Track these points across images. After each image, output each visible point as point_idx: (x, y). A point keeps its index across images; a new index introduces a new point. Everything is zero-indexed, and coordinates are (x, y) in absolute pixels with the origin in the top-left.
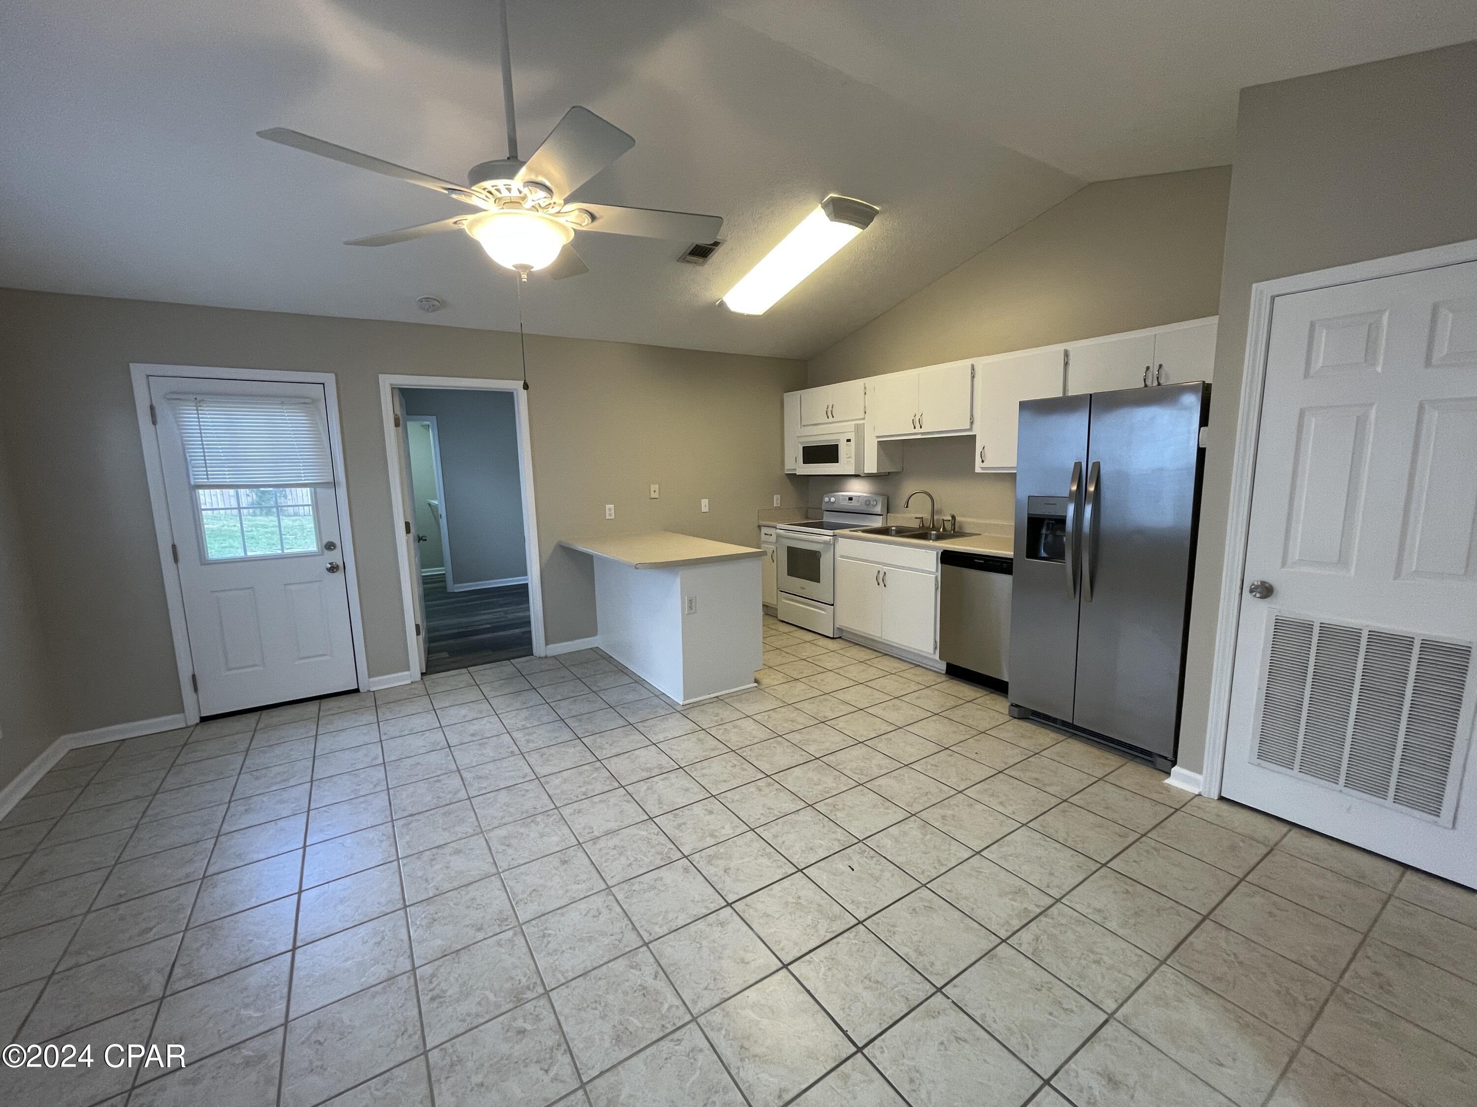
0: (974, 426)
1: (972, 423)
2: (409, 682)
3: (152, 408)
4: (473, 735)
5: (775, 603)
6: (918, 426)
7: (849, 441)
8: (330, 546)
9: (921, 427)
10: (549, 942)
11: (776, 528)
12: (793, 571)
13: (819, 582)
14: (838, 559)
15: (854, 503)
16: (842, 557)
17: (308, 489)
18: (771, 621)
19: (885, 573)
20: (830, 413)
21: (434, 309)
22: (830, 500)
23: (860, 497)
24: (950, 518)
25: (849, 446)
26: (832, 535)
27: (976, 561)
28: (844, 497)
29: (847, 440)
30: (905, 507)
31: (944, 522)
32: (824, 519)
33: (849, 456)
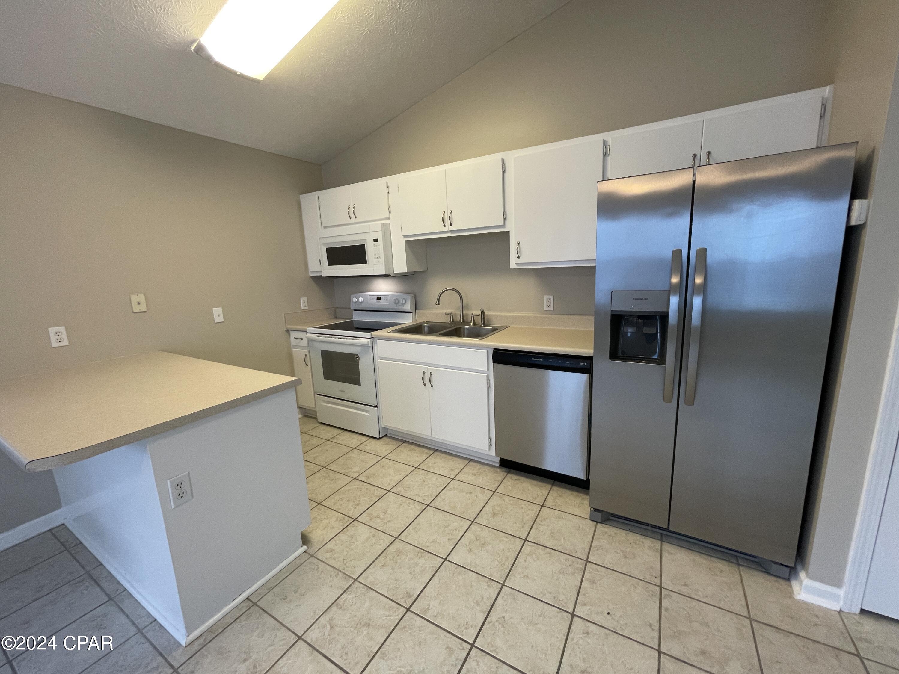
0: (507, 222)
1: (505, 219)
5: (314, 406)
6: (447, 223)
7: (376, 240)
9: (451, 225)
11: (306, 331)
12: (329, 374)
13: (360, 385)
14: (378, 361)
15: (382, 302)
16: (382, 358)
18: (312, 425)
19: (431, 374)
20: (352, 212)
22: (358, 300)
23: (388, 296)
24: (480, 313)
25: (376, 246)
26: (370, 337)
27: (534, 359)
28: (372, 297)
29: (374, 240)
30: (436, 304)
31: (473, 317)
32: (353, 318)
33: (378, 256)
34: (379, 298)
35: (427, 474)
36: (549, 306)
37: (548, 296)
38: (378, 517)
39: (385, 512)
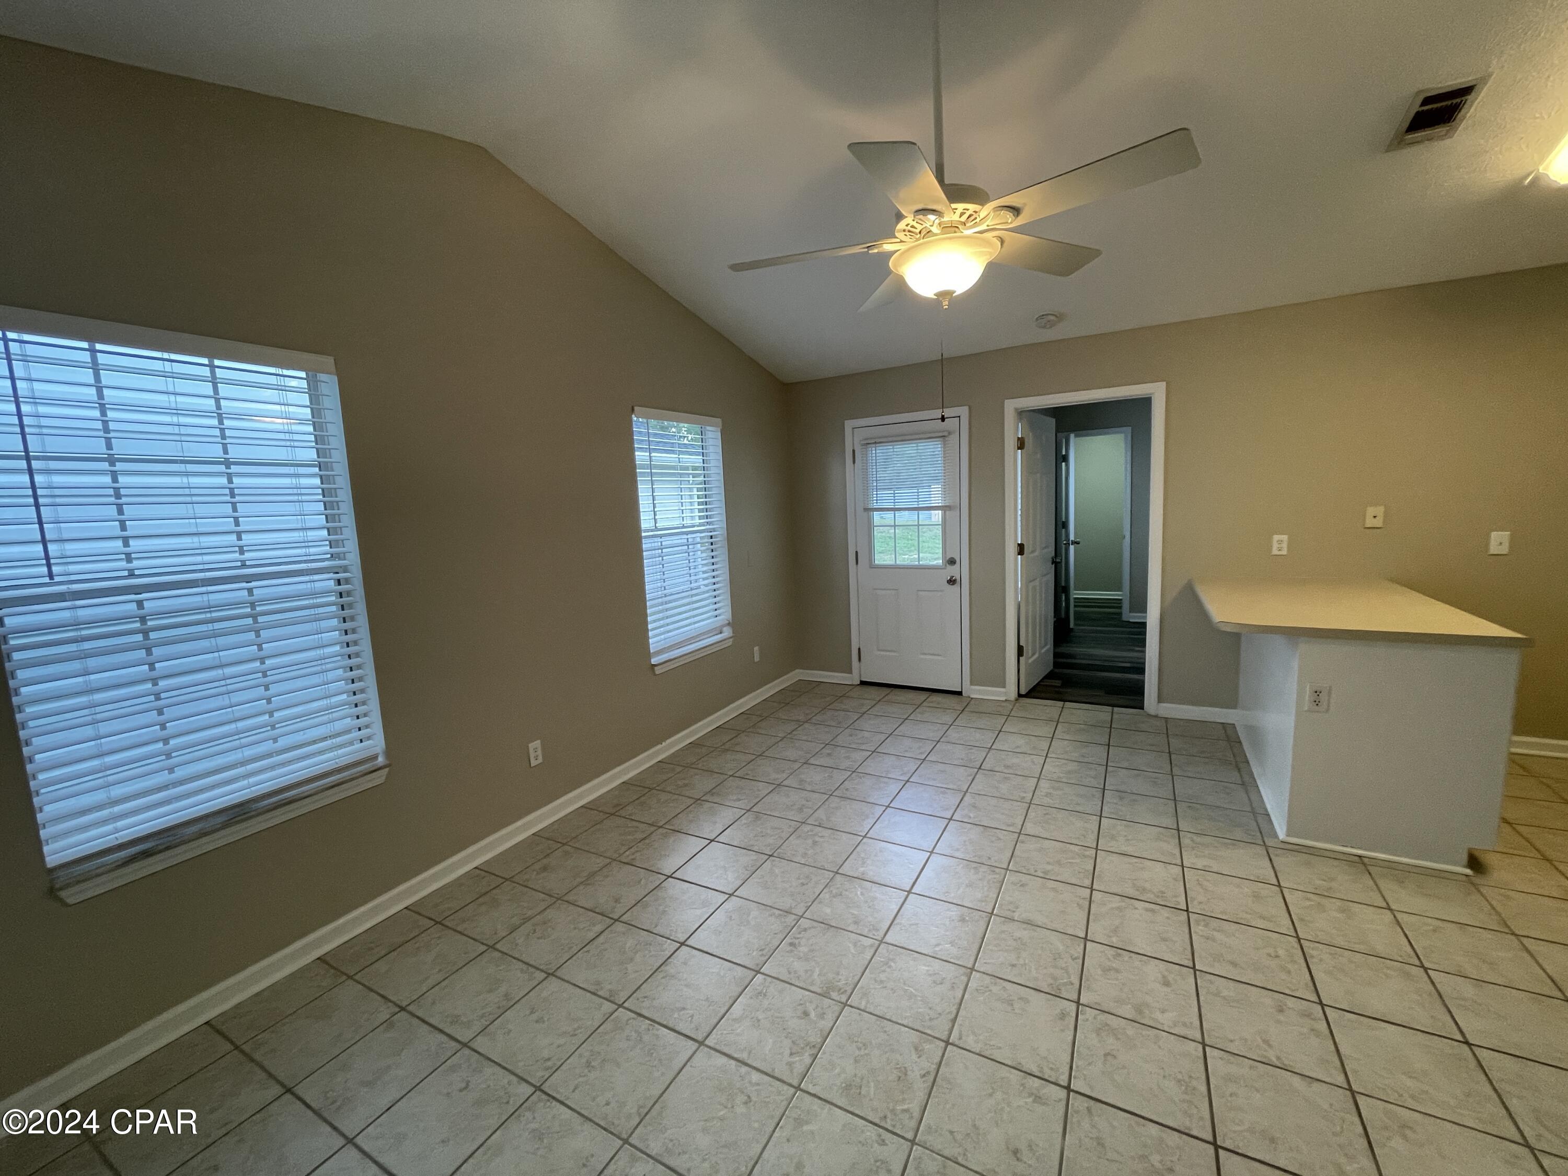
2: (1003, 699)
3: (854, 451)
4: (1007, 767)
8: (952, 562)
10: (884, 971)
17: (940, 512)
21: (1052, 325)
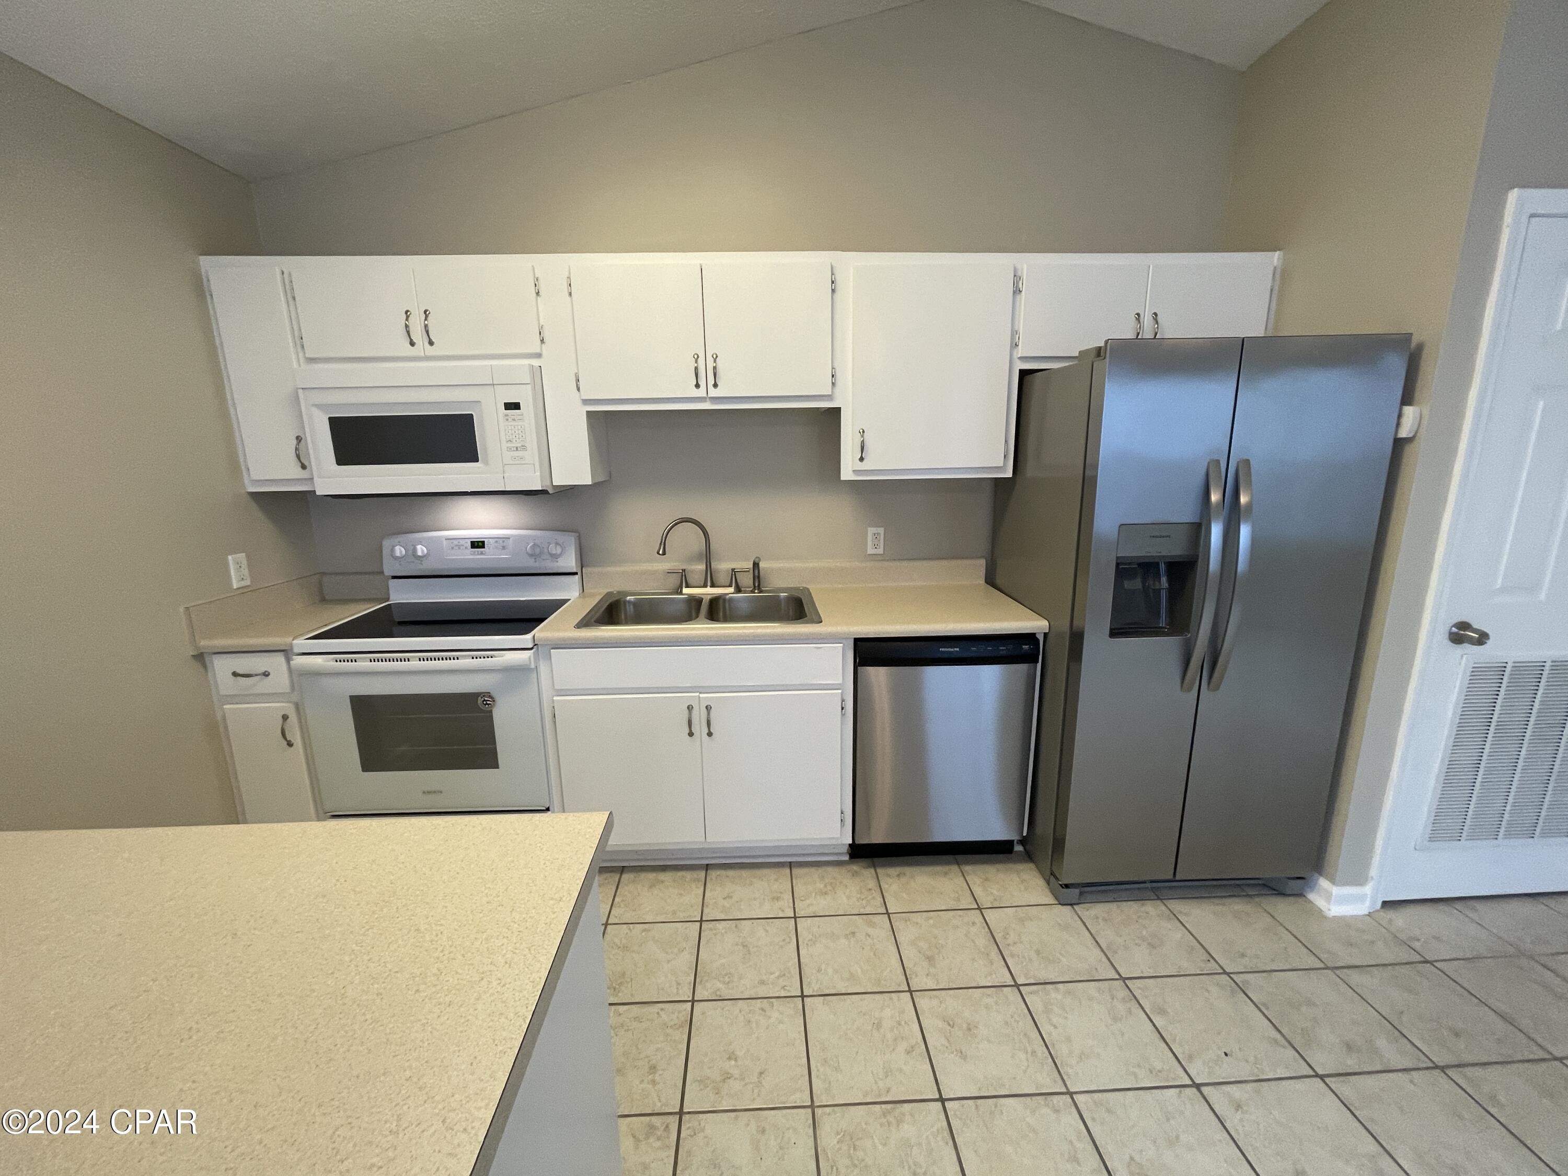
0: (839, 391)
1: (834, 384)
6: (707, 382)
7: (512, 406)
9: (715, 385)
11: (287, 653)
12: (382, 756)
13: (496, 768)
14: (554, 699)
15: (489, 553)
16: (563, 693)
19: (708, 709)
20: (418, 330)
22: (410, 550)
23: (509, 538)
24: (751, 566)
25: (514, 420)
26: (531, 646)
27: (943, 649)
28: (456, 542)
29: (505, 404)
30: (658, 553)
31: (735, 574)
32: (391, 597)
33: (519, 445)
34: (478, 545)
35: (736, 926)
36: (876, 546)
37: (875, 529)
38: (727, 1077)
39: (732, 1057)
